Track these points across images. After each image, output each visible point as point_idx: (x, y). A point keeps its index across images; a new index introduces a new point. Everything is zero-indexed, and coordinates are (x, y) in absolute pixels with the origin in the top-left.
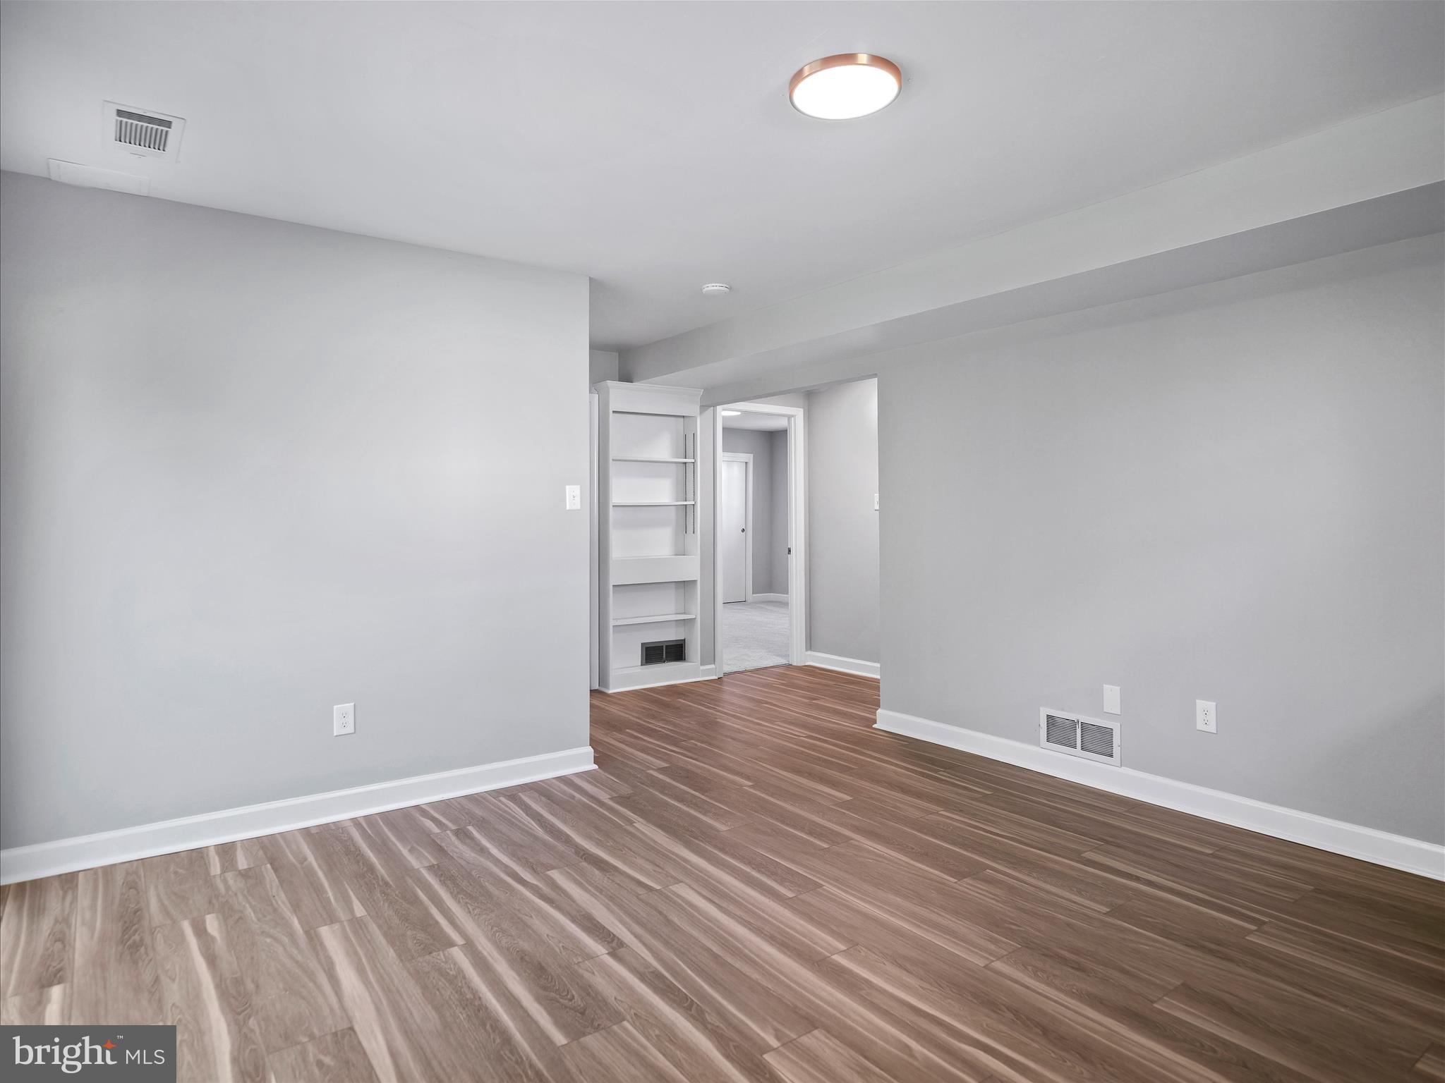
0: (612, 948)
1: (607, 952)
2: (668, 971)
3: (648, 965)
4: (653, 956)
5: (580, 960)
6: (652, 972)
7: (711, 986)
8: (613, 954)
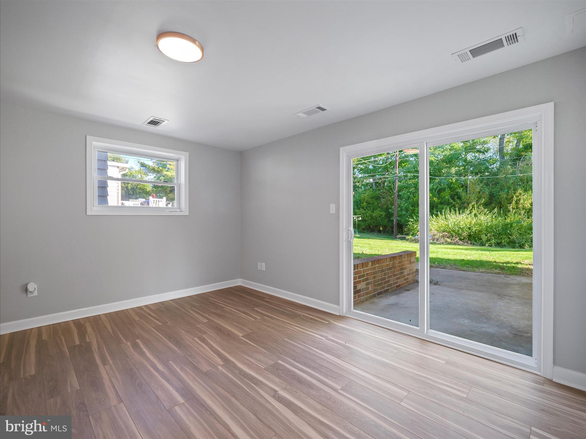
0: (277, 394)
1: (278, 392)
2: (253, 386)
3: (260, 388)
4: (259, 392)
5: (287, 387)
6: (258, 385)
7: (236, 382)
8: (276, 391)
